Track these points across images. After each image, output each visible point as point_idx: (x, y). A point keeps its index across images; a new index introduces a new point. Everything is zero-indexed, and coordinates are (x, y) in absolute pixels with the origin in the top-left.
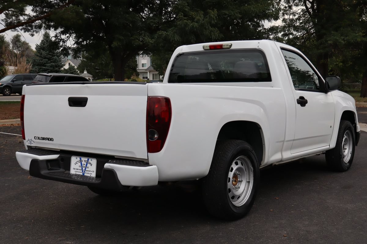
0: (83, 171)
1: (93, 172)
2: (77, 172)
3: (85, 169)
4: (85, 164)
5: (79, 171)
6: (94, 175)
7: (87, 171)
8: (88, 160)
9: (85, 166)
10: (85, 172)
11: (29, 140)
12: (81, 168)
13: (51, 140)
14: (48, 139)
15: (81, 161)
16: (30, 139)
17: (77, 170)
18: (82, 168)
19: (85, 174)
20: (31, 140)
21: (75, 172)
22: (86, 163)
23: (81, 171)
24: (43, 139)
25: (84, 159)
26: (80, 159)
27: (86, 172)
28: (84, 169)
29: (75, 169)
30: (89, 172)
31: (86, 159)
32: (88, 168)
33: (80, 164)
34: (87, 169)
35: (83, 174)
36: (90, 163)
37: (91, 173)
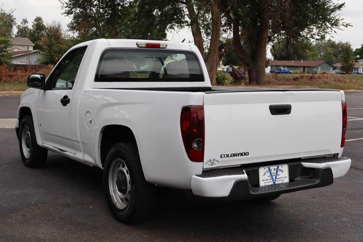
0: (273, 180)
1: (286, 177)
3: (276, 177)
4: (274, 173)
5: (269, 181)
6: (287, 180)
7: (278, 179)
8: (278, 167)
9: (275, 174)
10: (275, 180)
11: (210, 160)
12: (271, 178)
13: (245, 154)
14: (242, 155)
15: (270, 171)
16: (212, 159)
17: (267, 181)
19: (276, 183)
21: (265, 184)
22: (275, 172)
23: (272, 181)
24: (234, 155)
25: (273, 168)
26: (269, 168)
27: (277, 180)
28: (274, 177)
29: (264, 180)
30: (281, 179)
31: (276, 167)
32: (279, 175)
33: (269, 174)
34: (278, 177)
35: (274, 183)
36: (281, 170)
37: (283, 179)
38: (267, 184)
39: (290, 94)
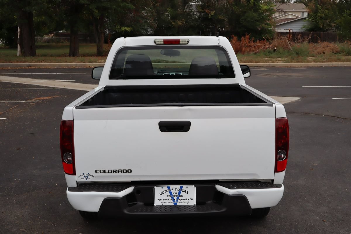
0: (174, 201)
1: (192, 199)
2: (165, 202)
3: (178, 198)
4: (176, 193)
5: (167, 201)
6: (193, 202)
7: (181, 200)
8: (181, 188)
9: (177, 195)
10: (177, 201)
11: (83, 175)
12: (170, 198)
13: (127, 171)
14: (122, 171)
15: (170, 190)
16: (86, 173)
17: (165, 201)
18: (173, 198)
19: (178, 204)
20: (88, 174)
21: (162, 203)
22: (178, 192)
23: (172, 201)
24: (113, 171)
25: (173, 188)
26: (169, 188)
27: (179, 201)
28: (175, 198)
29: (161, 200)
30: (185, 201)
31: (178, 187)
32: (182, 196)
33: (168, 194)
34: (180, 198)
35: (175, 204)
36: (185, 191)
37: (188, 201)
38: (165, 204)
39: (189, 109)
